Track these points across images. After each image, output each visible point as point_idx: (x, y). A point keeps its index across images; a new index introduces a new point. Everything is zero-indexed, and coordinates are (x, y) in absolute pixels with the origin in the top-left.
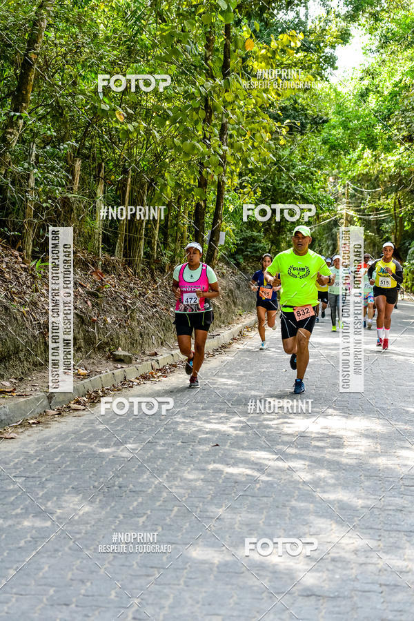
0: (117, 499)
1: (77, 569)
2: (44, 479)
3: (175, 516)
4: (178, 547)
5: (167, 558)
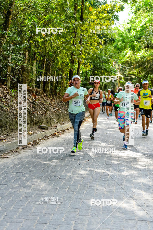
0: (55, 181)
2: (24, 173)
3: (79, 188)
5: (81, 205)
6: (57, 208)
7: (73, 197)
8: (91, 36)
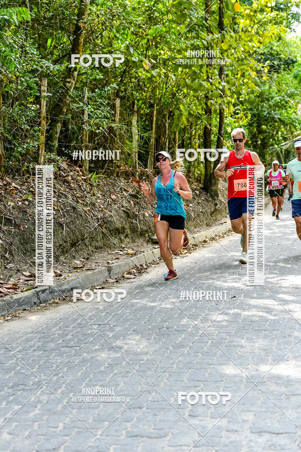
0: (166, 336)
1: (145, 384)
2: (112, 326)
3: (210, 346)
4: (215, 366)
5: (208, 374)
6: (164, 382)
7: (195, 361)
8: (242, 60)
